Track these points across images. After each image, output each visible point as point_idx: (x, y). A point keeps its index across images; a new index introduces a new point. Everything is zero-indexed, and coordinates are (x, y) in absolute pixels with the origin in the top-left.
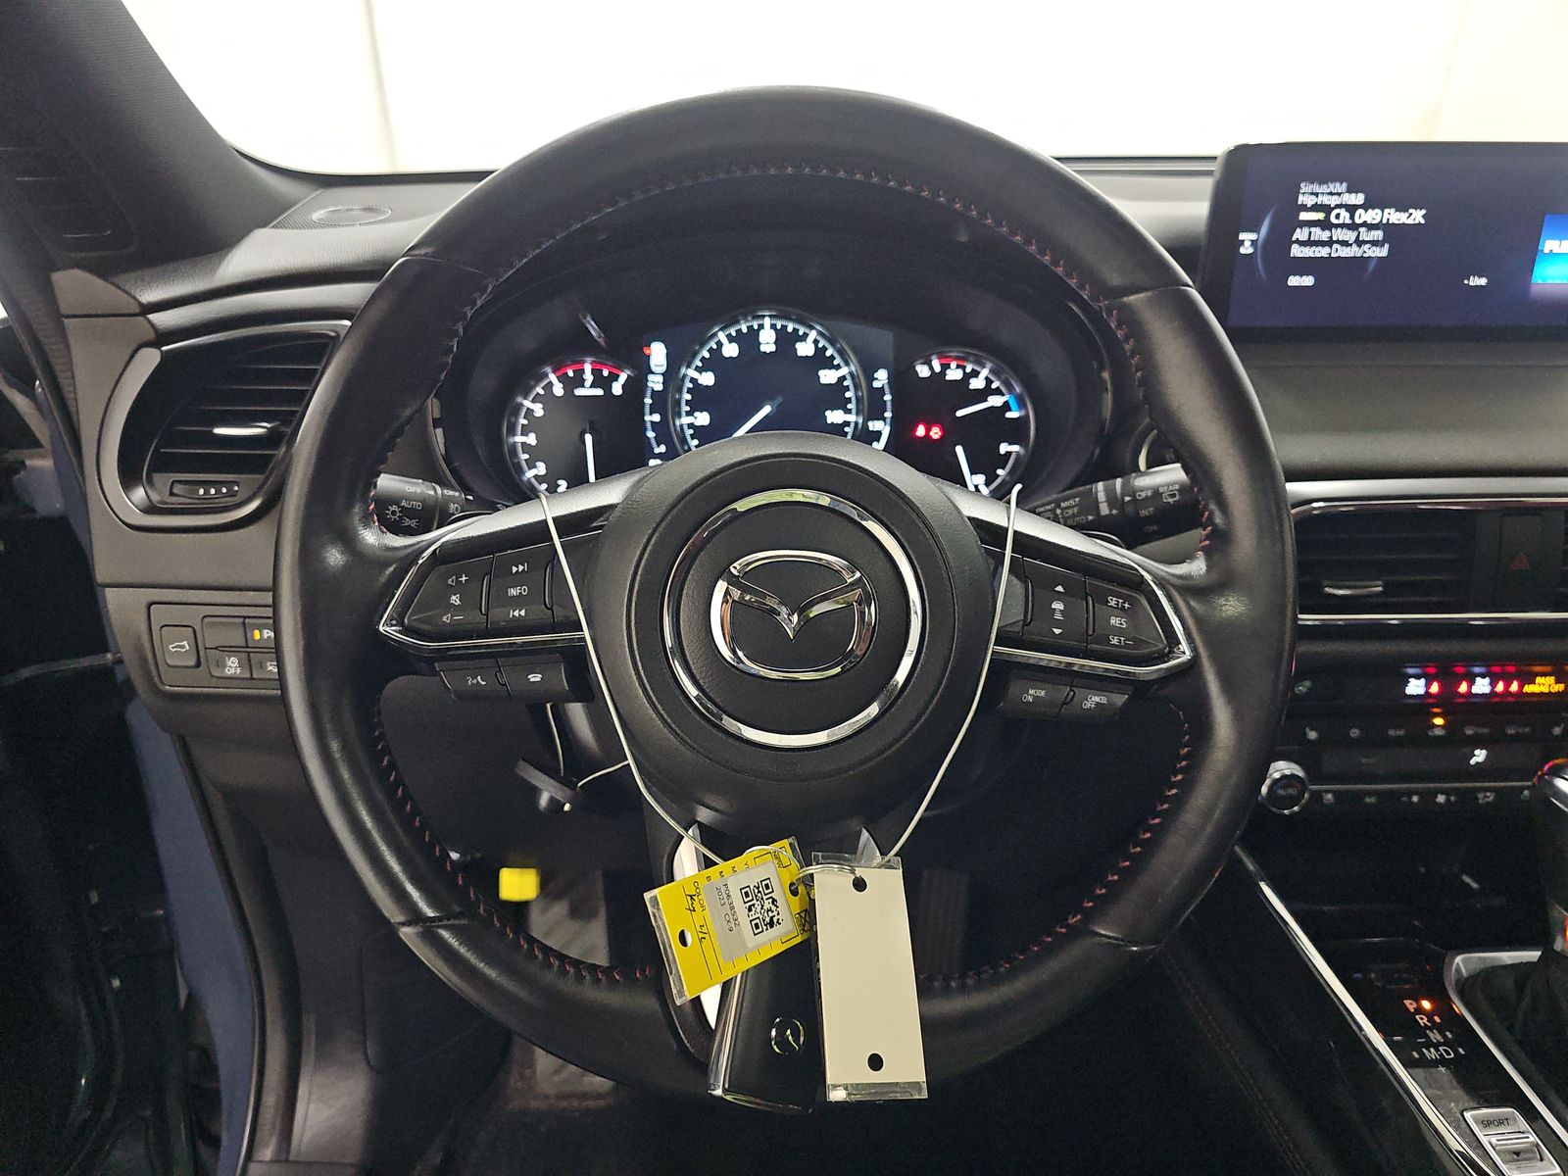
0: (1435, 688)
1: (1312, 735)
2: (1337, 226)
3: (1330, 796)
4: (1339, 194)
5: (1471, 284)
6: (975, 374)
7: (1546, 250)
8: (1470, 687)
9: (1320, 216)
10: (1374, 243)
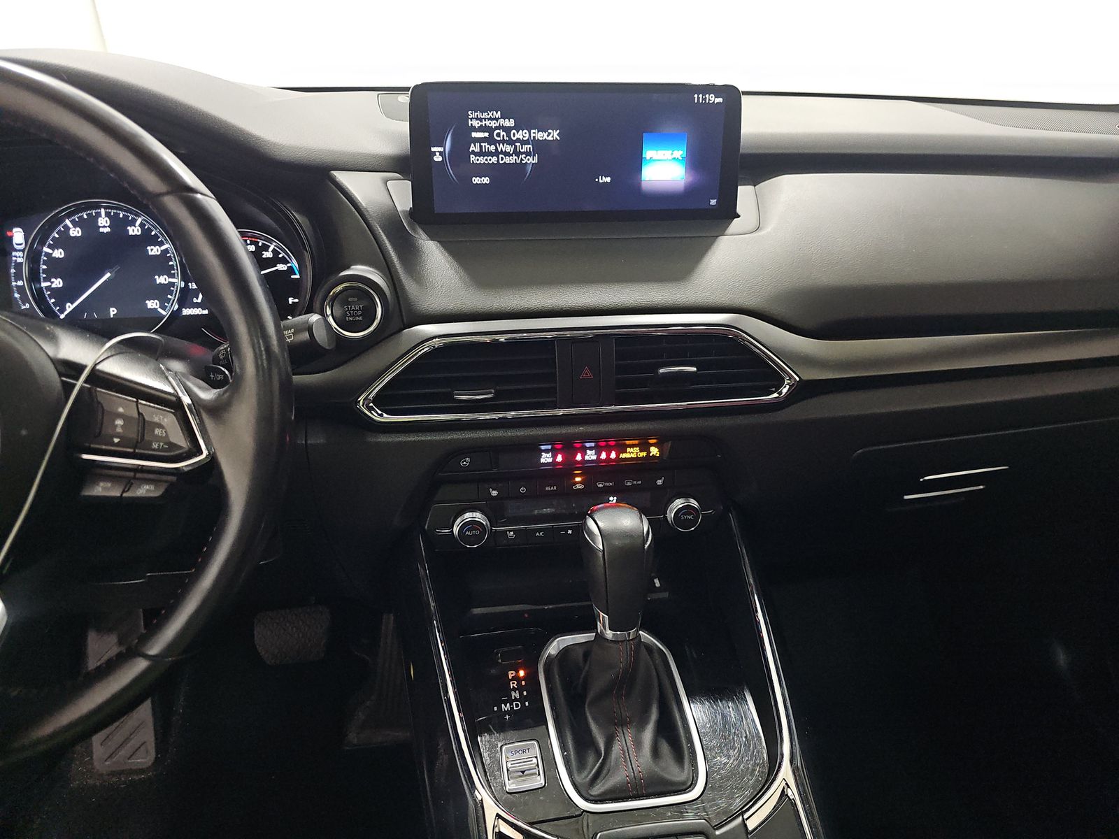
0: (559, 458)
1: (494, 493)
2: (499, 142)
3: (512, 533)
4: (497, 119)
5: (601, 181)
6: (266, 248)
7: (648, 158)
8: (583, 456)
9: (486, 135)
10: (528, 154)
